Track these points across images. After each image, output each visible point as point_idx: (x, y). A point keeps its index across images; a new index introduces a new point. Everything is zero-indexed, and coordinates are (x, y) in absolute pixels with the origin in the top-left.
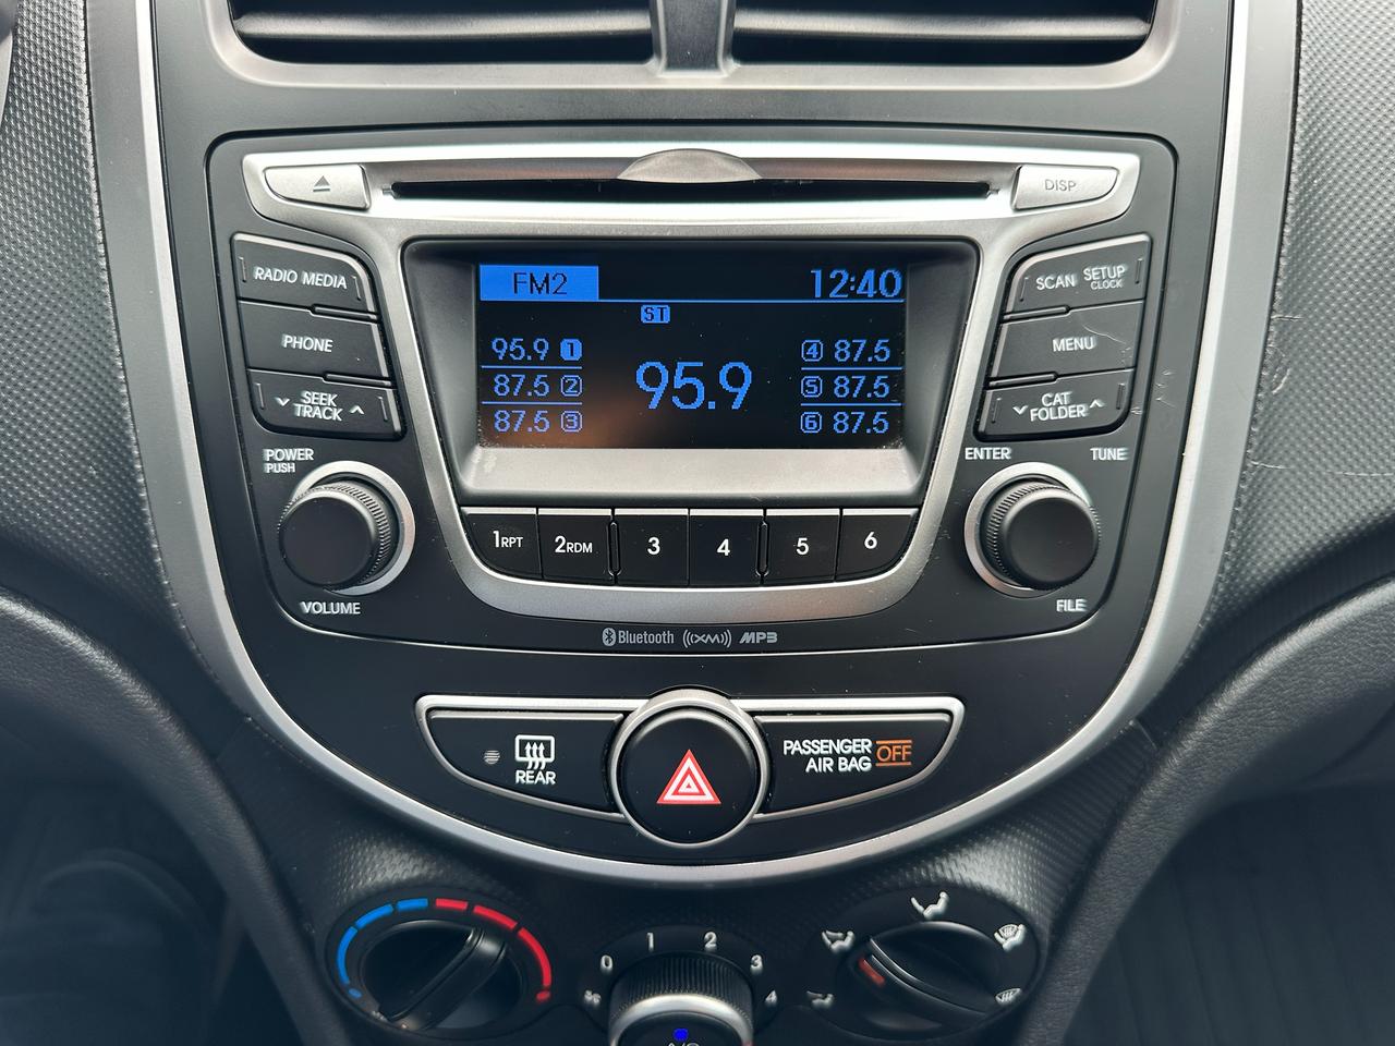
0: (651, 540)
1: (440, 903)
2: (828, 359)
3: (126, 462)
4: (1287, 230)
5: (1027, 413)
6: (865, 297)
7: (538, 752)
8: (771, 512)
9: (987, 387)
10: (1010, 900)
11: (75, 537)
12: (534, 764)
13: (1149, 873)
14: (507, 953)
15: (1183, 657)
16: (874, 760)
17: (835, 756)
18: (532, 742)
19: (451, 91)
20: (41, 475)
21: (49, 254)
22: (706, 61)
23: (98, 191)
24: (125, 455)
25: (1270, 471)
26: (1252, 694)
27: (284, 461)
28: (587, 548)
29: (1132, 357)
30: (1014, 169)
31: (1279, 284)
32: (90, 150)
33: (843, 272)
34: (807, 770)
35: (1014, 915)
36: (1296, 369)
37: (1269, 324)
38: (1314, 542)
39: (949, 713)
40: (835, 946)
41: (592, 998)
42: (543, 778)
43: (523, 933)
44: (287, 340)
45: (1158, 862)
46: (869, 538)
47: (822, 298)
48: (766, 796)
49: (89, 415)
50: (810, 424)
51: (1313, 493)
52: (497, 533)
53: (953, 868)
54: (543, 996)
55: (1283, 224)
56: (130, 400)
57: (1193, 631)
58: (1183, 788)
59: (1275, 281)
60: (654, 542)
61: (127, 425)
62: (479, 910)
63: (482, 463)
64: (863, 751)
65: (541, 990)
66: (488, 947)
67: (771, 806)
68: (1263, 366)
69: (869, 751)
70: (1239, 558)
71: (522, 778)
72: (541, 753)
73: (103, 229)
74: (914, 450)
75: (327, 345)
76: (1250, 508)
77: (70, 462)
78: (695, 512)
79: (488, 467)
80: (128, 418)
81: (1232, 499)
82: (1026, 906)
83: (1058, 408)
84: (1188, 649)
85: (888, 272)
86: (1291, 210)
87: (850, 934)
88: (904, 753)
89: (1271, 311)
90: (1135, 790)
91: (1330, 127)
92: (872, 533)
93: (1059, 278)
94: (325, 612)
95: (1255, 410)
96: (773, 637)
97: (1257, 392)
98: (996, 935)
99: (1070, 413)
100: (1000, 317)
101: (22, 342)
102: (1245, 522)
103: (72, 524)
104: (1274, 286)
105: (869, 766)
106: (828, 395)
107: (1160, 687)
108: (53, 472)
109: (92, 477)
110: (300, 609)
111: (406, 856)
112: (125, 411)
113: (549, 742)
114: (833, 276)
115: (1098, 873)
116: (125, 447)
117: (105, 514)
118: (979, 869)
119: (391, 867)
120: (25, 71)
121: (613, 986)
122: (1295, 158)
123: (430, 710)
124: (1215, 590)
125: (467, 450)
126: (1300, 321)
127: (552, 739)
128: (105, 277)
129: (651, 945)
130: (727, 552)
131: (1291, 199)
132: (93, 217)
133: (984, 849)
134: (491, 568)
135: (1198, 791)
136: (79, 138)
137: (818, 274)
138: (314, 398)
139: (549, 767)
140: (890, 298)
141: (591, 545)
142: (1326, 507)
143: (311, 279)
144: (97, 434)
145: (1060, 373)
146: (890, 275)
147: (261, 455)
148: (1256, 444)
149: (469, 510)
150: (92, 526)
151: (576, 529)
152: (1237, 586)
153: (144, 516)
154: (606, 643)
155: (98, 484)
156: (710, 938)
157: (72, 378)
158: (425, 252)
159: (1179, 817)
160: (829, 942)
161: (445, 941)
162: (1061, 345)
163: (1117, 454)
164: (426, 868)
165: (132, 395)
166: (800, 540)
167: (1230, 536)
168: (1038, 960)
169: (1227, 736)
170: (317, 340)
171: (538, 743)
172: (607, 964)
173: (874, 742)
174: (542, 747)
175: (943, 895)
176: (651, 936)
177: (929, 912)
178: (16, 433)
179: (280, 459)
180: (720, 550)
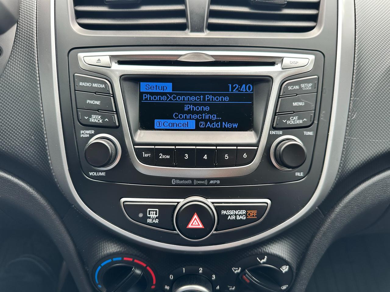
0: (185, 155)
1: (125, 259)
3: (42, 135)
4: (354, 76)
5: (286, 122)
6: (243, 91)
7: (154, 213)
8: (218, 148)
9: (275, 115)
10: (284, 258)
11: (27, 156)
12: (152, 217)
13: (323, 253)
14: (143, 274)
15: (330, 189)
16: (247, 216)
17: (236, 215)
18: (152, 211)
19: (134, 37)
20: (18, 139)
21: (24, 80)
22: (201, 30)
23: (38, 63)
24: (42, 133)
25: (352, 139)
26: (350, 202)
27: (86, 134)
28: (168, 157)
29: (314, 108)
30: (282, 59)
31: (353, 90)
32: (36, 53)
33: (237, 85)
34: (228, 219)
35: (286, 263)
36: (358, 113)
37: (350, 101)
38: (365, 159)
39: (267, 203)
40: (236, 272)
41: (167, 288)
42: (155, 221)
43: (148, 268)
44: (88, 101)
45: (325, 250)
46: (245, 155)
47: (231, 92)
48: (217, 226)
49: (32, 123)
50: (228, 125)
51: (364, 146)
52: (144, 153)
53: (269, 249)
54: (153, 287)
55: (353, 75)
56: (44, 119)
57: (333, 183)
58: (332, 228)
59: (351, 90)
60: (186, 155)
61: (43, 125)
62: (136, 261)
63: (140, 134)
64: (243, 214)
65: (153, 285)
66: (138, 272)
67: (218, 229)
68: (349, 111)
69: (245, 214)
70: (344, 163)
71: (149, 221)
72: (155, 214)
73: (39, 73)
74: (256, 132)
75: (99, 103)
76: (347, 149)
77: (27, 135)
78: (197, 147)
79: (142, 135)
80: (43, 123)
81: (342, 147)
82: (289, 260)
83: (294, 121)
84: (332, 187)
85: (249, 85)
86: (355, 71)
87: (240, 268)
88: (255, 214)
89: (351, 97)
90: (318, 229)
91: (364, 50)
92: (245, 154)
93: (294, 87)
94: (96, 175)
95: (347, 123)
96: (218, 182)
97: (348, 118)
98: (281, 268)
99: (298, 122)
100: (279, 97)
101: (15, 103)
102: (346, 153)
103: (26, 152)
104: (351, 91)
105: (245, 218)
107: (324, 198)
108: (22, 138)
109: (32, 139)
110: (89, 174)
111: (115, 245)
112: (42, 121)
113: (157, 211)
114: (234, 86)
115: (309, 252)
116: (42, 131)
117: (35, 149)
118: (276, 249)
119: (111, 248)
120: (20, 33)
121: (173, 284)
122: (356, 58)
123: (124, 202)
124: (338, 171)
125: (136, 131)
126: (358, 100)
127: (158, 210)
128: (39, 86)
129: (184, 272)
130: (206, 158)
131: (355, 68)
132: (36, 70)
133: (277, 244)
134: (142, 163)
135: (336, 229)
136: (33, 50)
137: (230, 85)
138: (95, 117)
139: (157, 218)
140: (249, 92)
141: (169, 156)
142: (368, 149)
143: (95, 85)
144: (34, 128)
145: (295, 111)
146: (249, 86)
147: (80, 132)
148: (348, 132)
149: (136, 147)
150: (32, 153)
151: (165, 152)
152: (344, 170)
153: (47, 150)
154: (173, 183)
155: (34, 141)
156: (201, 270)
157: (28, 113)
158: (126, 78)
159: (331, 236)
160: (234, 271)
161: (126, 270)
162: (295, 104)
163: (311, 133)
164: (121, 249)
165: (45, 117)
166: (226, 155)
167: (342, 157)
168: (293, 276)
169: (343, 213)
170: (96, 101)
171: (154, 211)
172: (171, 277)
173: (246, 211)
174: (155, 212)
175: (266, 257)
176: (184, 269)
177: (262, 262)
178: (12, 127)
179: (85, 133)
180: (204, 158)
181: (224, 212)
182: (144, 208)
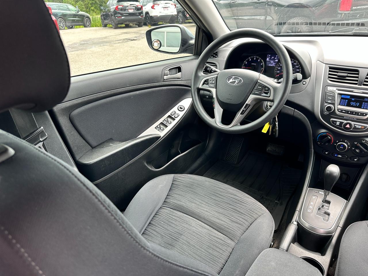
1: (327, 134)
2: (365, 104)
17: (358, 127)
18: (338, 122)
22: (361, 85)
33: (367, 99)
34: (356, 127)
39: (367, 126)
40: (355, 143)
41: (335, 144)
42: (338, 125)
43: (332, 138)
44: (328, 98)
46: (365, 114)
47: (365, 100)
50: (362, 107)
52: (339, 110)
53: (366, 139)
54: (331, 143)
60: (349, 112)
62: (329, 135)
66: (329, 138)
67: (353, 129)
71: (336, 124)
75: (331, 98)
78: (353, 111)
87: (357, 143)
88: (363, 127)
96: (356, 119)
106: (364, 106)
110: (325, 113)
119: (323, 131)
120: (311, 80)
123: (331, 119)
125: (338, 105)
129: (341, 140)
130: (354, 113)
134: (338, 112)
138: (329, 101)
143: (331, 94)
149: (337, 108)
151: (344, 111)
154: (344, 117)
155: (311, 104)
156: (346, 141)
158: (339, 94)
161: (326, 136)
166: (359, 113)
172: (337, 141)
173: (361, 127)
175: (365, 141)
177: (363, 142)
179: (326, 104)
181: (355, 125)
182: (336, 121)
